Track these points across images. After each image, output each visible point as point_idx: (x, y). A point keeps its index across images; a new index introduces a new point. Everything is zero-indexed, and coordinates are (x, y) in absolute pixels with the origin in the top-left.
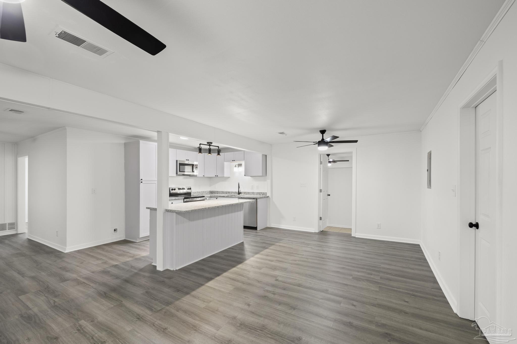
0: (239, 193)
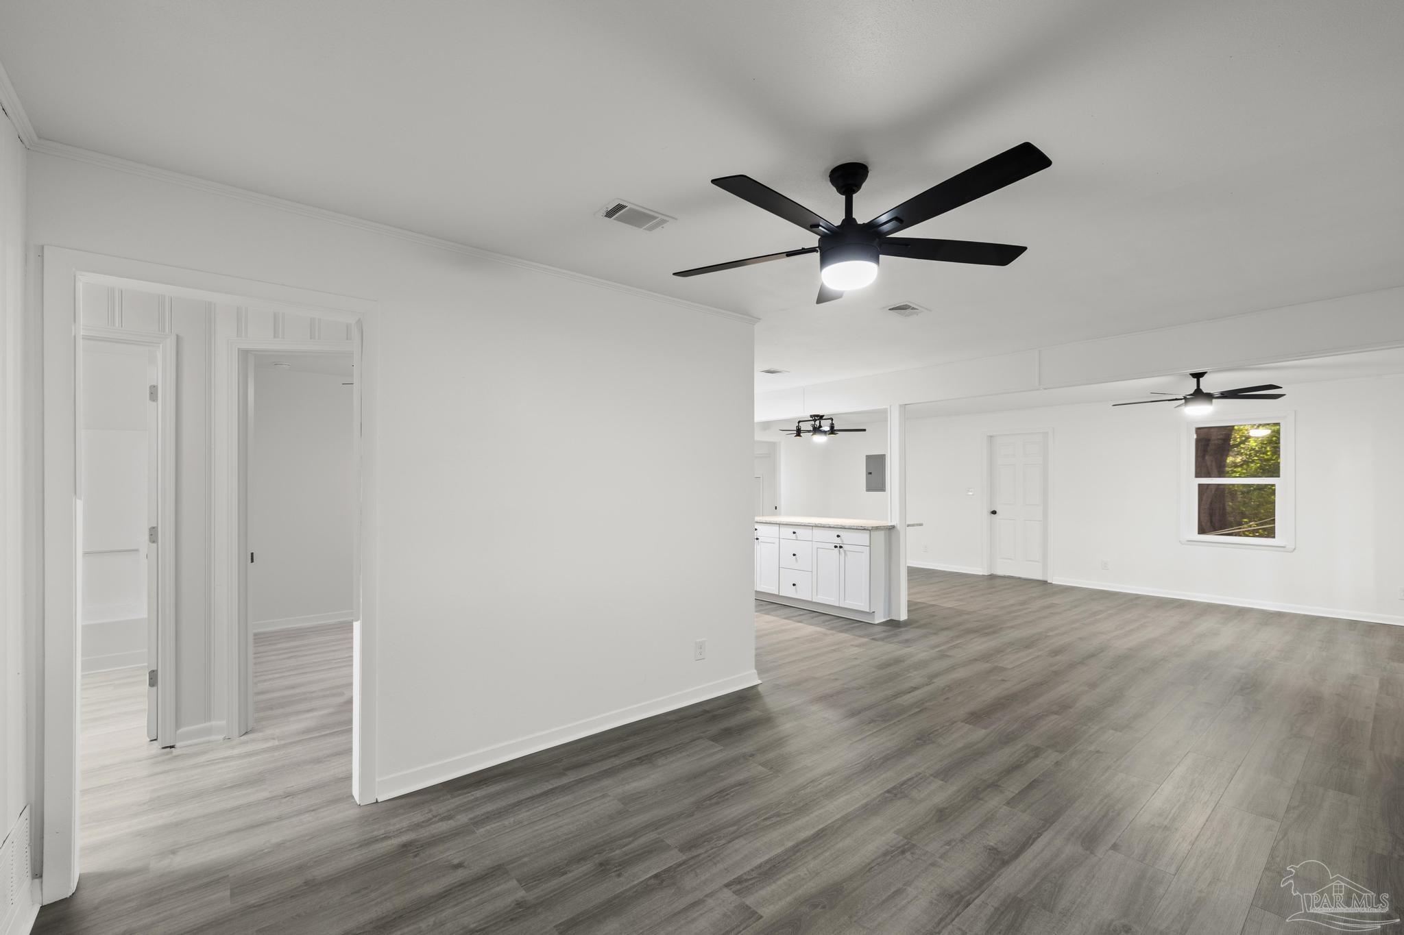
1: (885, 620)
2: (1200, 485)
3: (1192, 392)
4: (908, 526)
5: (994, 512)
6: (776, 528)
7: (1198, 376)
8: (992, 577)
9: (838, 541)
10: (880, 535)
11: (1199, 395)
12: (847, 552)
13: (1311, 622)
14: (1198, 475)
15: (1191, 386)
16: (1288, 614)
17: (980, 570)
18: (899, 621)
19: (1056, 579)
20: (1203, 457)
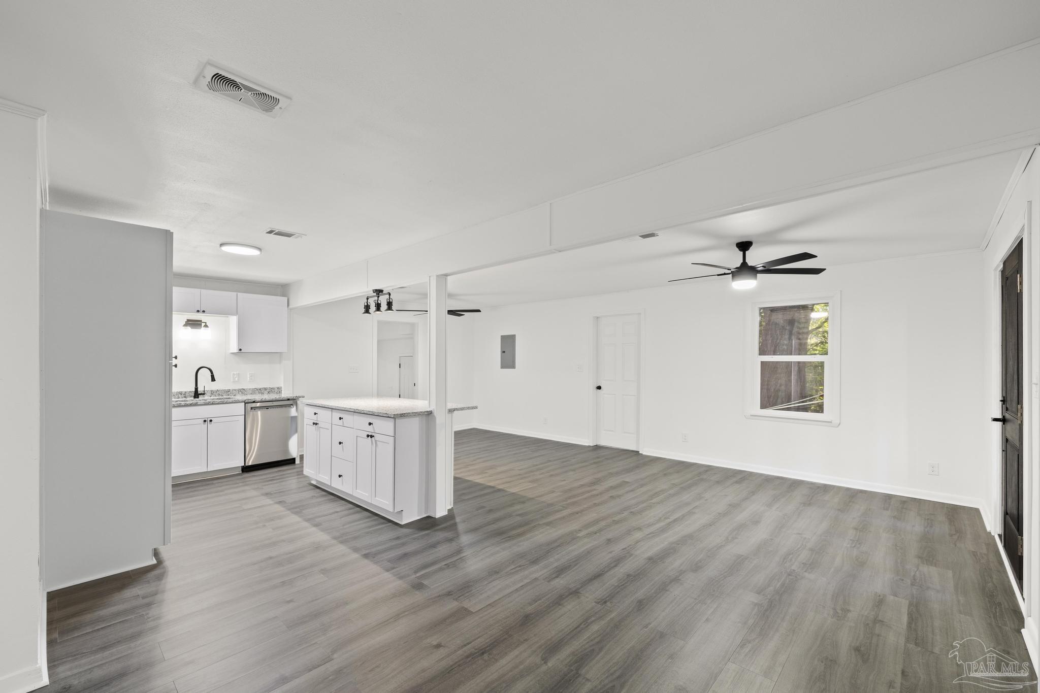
0: (197, 394)
1: (419, 518)
2: (762, 362)
3: (739, 266)
4: (451, 411)
5: (599, 388)
6: (329, 412)
7: (744, 246)
8: (597, 448)
9: (370, 429)
10: (415, 422)
11: (745, 269)
12: (378, 443)
13: (852, 495)
14: (762, 352)
15: (735, 258)
16: (833, 487)
17: (586, 441)
18: (435, 518)
19: (646, 451)
20: (766, 335)
